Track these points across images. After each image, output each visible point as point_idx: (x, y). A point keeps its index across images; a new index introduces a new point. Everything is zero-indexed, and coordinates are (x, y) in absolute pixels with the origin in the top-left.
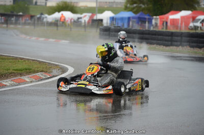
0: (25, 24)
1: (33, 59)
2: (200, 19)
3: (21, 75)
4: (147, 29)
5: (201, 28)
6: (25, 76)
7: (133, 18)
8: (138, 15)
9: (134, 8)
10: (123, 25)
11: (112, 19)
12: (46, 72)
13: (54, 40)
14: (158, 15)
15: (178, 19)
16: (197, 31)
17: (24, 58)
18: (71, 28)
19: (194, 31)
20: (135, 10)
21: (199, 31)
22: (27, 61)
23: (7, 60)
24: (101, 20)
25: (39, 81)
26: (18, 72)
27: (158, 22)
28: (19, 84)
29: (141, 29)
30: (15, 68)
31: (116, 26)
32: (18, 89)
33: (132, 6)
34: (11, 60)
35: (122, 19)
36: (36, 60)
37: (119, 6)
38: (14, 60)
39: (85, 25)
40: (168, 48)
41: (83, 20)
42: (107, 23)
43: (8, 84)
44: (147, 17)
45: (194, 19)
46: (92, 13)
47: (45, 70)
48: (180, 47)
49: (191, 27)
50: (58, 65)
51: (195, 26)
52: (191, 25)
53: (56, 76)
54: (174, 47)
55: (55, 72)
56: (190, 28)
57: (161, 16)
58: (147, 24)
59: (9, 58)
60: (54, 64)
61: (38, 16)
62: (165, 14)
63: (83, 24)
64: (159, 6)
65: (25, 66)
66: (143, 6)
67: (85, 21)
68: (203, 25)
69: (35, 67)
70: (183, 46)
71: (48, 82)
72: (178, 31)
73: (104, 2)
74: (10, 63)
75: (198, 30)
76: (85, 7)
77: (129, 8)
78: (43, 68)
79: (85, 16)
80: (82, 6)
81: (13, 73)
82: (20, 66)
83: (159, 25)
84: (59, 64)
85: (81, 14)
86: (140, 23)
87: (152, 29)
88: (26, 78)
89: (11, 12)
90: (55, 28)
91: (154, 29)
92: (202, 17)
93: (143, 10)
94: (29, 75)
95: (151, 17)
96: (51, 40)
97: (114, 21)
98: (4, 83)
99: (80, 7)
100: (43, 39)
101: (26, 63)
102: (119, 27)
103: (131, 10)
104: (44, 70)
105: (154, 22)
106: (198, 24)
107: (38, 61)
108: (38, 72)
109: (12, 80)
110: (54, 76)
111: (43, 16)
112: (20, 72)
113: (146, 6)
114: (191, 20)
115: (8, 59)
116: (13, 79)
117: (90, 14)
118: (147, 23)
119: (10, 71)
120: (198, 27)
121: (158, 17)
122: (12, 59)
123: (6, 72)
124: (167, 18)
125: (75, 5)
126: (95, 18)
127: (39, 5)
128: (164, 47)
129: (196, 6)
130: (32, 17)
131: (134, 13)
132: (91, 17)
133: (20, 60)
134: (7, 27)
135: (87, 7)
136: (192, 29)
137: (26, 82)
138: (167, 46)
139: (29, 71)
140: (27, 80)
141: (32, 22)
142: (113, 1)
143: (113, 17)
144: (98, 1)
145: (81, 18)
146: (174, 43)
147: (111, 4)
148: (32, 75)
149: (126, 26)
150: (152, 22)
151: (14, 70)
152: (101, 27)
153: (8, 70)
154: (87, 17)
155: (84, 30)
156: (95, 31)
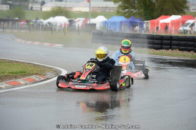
0: (21, 28)
1: (28, 62)
2: (189, 24)
3: (16, 77)
4: (138, 32)
5: (190, 31)
6: (20, 78)
7: (125, 22)
9: (126, 13)
10: (116, 29)
12: (40, 75)
13: (48, 44)
14: (149, 20)
15: (169, 23)
16: (186, 35)
17: (19, 61)
18: (65, 32)
19: (183, 35)
20: (127, 14)
21: (188, 35)
22: (22, 65)
23: (3, 64)
24: (95, 25)
25: (33, 83)
26: (14, 75)
27: (149, 26)
28: (14, 86)
29: (133, 33)
30: (11, 71)
31: (109, 29)
32: (13, 91)
33: (124, 11)
34: (7, 64)
35: (114, 23)
36: (31, 63)
37: (112, 11)
39: (79, 29)
40: (158, 51)
42: (100, 27)
43: (3, 87)
44: (138, 21)
45: (184, 23)
46: (86, 18)
47: (40, 73)
48: (170, 50)
49: (180, 30)
50: (53, 68)
51: (184, 30)
52: (181, 28)
53: (50, 79)
54: (164, 50)
55: (49, 75)
56: (180, 32)
57: (153, 21)
58: (137, 28)
60: (48, 67)
61: (34, 21)
62: (156, 18)
63: (77, 28)
64: (149, 11)
65: (20, 69)
66: (135, 11)
67: (78, 25)
68: (192, 29)
69: (29, 70)
70: (172, 49)
71: (42, 85)
72: (168, 34)
73: (97, 7)
74: (6, 67)
75: (187, 33)
76: (78, 12)
77: (121, 13)
78: (37, 71)
79: (79, 21)
80: (76, 11)
81: (9, 76)
82: (15, 69)
83: (150, 29)
85: (75, 19)
87: (143, 32)
89: (8, 17)
90: (49, 33)
91: (145, 33)
92: (191, 21)
93: (135, 14)
94: (24, 77)
95: (142, 22)
96: (45, 44)
97: (107, 26)
99: (74, 12)
100: (38, 43)
101: (21, 66)
102: (112, 31)
103: (124, 15)
105: (145, 26)
106: (188, 28)
107: (33, 64)
108: (32, 74)
109: (7, 83)
110: (48, 79)
111: (38, 21)
113: (137, 11)
114: (181, 24)
115: (4, 62)
117: (84, 19)
119: (6, 74)
120: (187, 31)
122: (8, 62)
123: (2, 75)
124: (158, 23)
125: (69, 10)
126: (88, 22)
127: (35, 10)
128: (155, 50)
129: (186, 11)
130: (28, 21)
131: (126, 17)
132: (85, 22)
133: (15, 64)
134: (4, 31)
135: (80, 11)
136: (182, 33)
137: (21, 85)
138: (157, 49)
139: (24, 74)
140: (22, 82)
141: (28, 27)
142: (105, 6)
143: (105, 22)
144: (91, 6)
145: (75, 22)
146: (163, 46)
147: (104, 9)
148: (27, 78)
149: (118, 30)
150: (143, 26)
151: (10, 73)
152: (94, 31)
153: (3, 73)
154: (81, 21)
155: (78, 34)
156: (89, 35)
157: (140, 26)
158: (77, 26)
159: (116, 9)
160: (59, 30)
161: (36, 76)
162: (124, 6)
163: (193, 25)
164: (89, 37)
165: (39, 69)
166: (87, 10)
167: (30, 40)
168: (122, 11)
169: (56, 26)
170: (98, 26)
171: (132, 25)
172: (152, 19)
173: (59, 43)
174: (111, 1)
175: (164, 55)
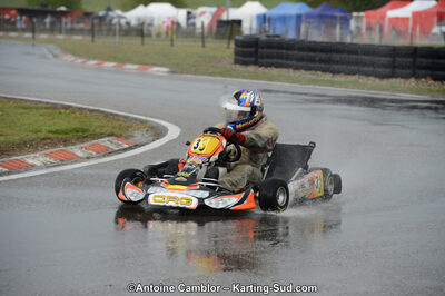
0: (72, 31)
1: (92, 108)
3: (66, 142)
4: (338, 40)
6: (74, 144)
7: (308, 16)
10: (287, 32)
11: (263, 19)
12: (119, 136)
13: (135, 67)
14: (363, 10)
15: (407, 19)
17: (70, 107)
18: (172, 40)
22: (77, 113)
23: (34, 111)
24: (239, 22)
25: (104, 156)
26: (60, 136)
27: (363, 26)
28: (63, 162)
30: (53, 128)
31: (271, 33)
32: (59, 173)
34: (44, 111)
35: (283, 19)
36: (98, 111)
38: (50, 111)
39: (203, 33)
40: (384, 83)
41: (198, 22)
42: (251, 29)
43: (38, 163)
44: (338, 14)
45: (442, 18)
46: (218, 7)
47: (117, 131)
48: (412, 79)
49: (435, 34)
50: (147, 121)
51: (444, 33)
52: (436, 30)
53: (142, 145)
54: (399, 80)
55: (139, 136)
57: (371, 12)
58: (338, 30)
59: (40, 105)
60: (136, 119)
61: (101, 14)
62: (378, 7)
63: (199, 31)
65: (75, 124)
67: (203, 24)
69: (95, 124)
70: (418, 77)
71: (125, 159)
72: (407, 44)
74: (42, 118)
78: (113, 128)
79: (203, 13)
81: (49, 138)
82: (63, 123)
83: (363, 30)
84: (149, 119)
85: (195, 9)
86: (323, 28)
87: (348, 40)
88: (77, 150)
89: (42, 5)
90: (137, 41)
91: (355, 41)
94: (83, 142)
95: (348, 15)
96: (129, 66)
97: (267, 25)
98: (30, 161)
100: (112, 64)
101: (76, 118)
102: (278, 36)
104: (115, 131)
105: (353, 24)
107: (102, 112)
108: (101, 136)
109: (46, 155)
110: (137, 146)
111: (111, 14)
112: (64, 136)
114: (435, 19)
115: (37, 108)
116: (49, 151)
117: (214, 9)
118: (338, 27)
119: (43, 135)
121: (362, 14)
122: (46, 108)
123: (34, 136)
124: (383, 17)
126: (224, 17)
128: (377, 81)
130: (87, 15)
131: (310, 5)
132: (216, 15)
133: (63, 111)
134: (33, 37)
137: (78, 159)
138: (383, 77)
139: (82, 135)
140: (80, 153)
141: (88, 27)
143: (264, 16)
145: (194, 17)
146: (398, 71)
148: (90, 143)
149: (291, 35)
150: (348, 24)
151: (51, 132)
152: (237, 37)
153: (36, 132)
154: (207, 15)
155: (200, 44)
156: (226, 45)
157: (341, 24)
158: (199, 25)
160: (159, 35)
161: (110, 138)
164: (227, 50)
165: (117, 124)
167: (94, 58)
169: (150, 25)
170: (246, 26)
171: (324, 23)
172: (370, 9)
173: (161, 65)
175: (399, 91)
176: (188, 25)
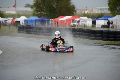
2: (76, 21)
4: (46, 26)
5: (77, 25)
7: (38, 20)
8: (41, 18)
9: (38, 14)
10: (33, 25)
14: (53, 19)
15: (64, 21)
16: (75, 28)
18: (0, 27)
19: (73, 28)
20: (39, 15)
21: (76, 28)
24: (19, 22)
27: (53, 22)
29: (43, 27)
31: (28, 25)
33: (38, 13)
35: (31, 21)
37: (30, 13)
39: (9, 25)
41: (8, 22)
42: (23, 23)
44: (46, 20)
45: (73, 21)
46: (13, 17)
51: (74, 25)
52: (72, 24)
56: (71, 26)
57: (55, 19)
62: (57, 18)
63: (8, 24)
64: (53, 13)
66: (44, 13)
68: (78, 24)
73: (20, 11)
75: (75, 27)
76: (9, 14)
77: (36, 14)
80: (7, 14)
83: (53, 24)
85: (7, 18)
87: (49, 26)
91: (51, 27)
92: (78, 19)
93: (44, 15)
97: (27, 22)
102: (30, 25)
103: (37, 15)
105: (50, 22)
106: (76, 24)
113: (45, 13)
114: (72, 21)
118: (46, 23)
120: (76, 25)
121: (52, 19)
124: (58, 20)
125: (3, 13)
129: (74, 13)
131: (39, 17)
142: (26, 10)
143: (26, 20)
144: (17, 10)
147: (25, 12)
150: (49, 22)
152: (18, 26)
154: (11, 19)
155: (9, 28)
156: (16, 28)
159: (32, 12)
162: (37, 10)
163: (79, 22)
166: (14, 12)
168: (36, 13)
170: (21, 23)
171: (43, 22)
174: (29, 7)
176: (5, 23)
